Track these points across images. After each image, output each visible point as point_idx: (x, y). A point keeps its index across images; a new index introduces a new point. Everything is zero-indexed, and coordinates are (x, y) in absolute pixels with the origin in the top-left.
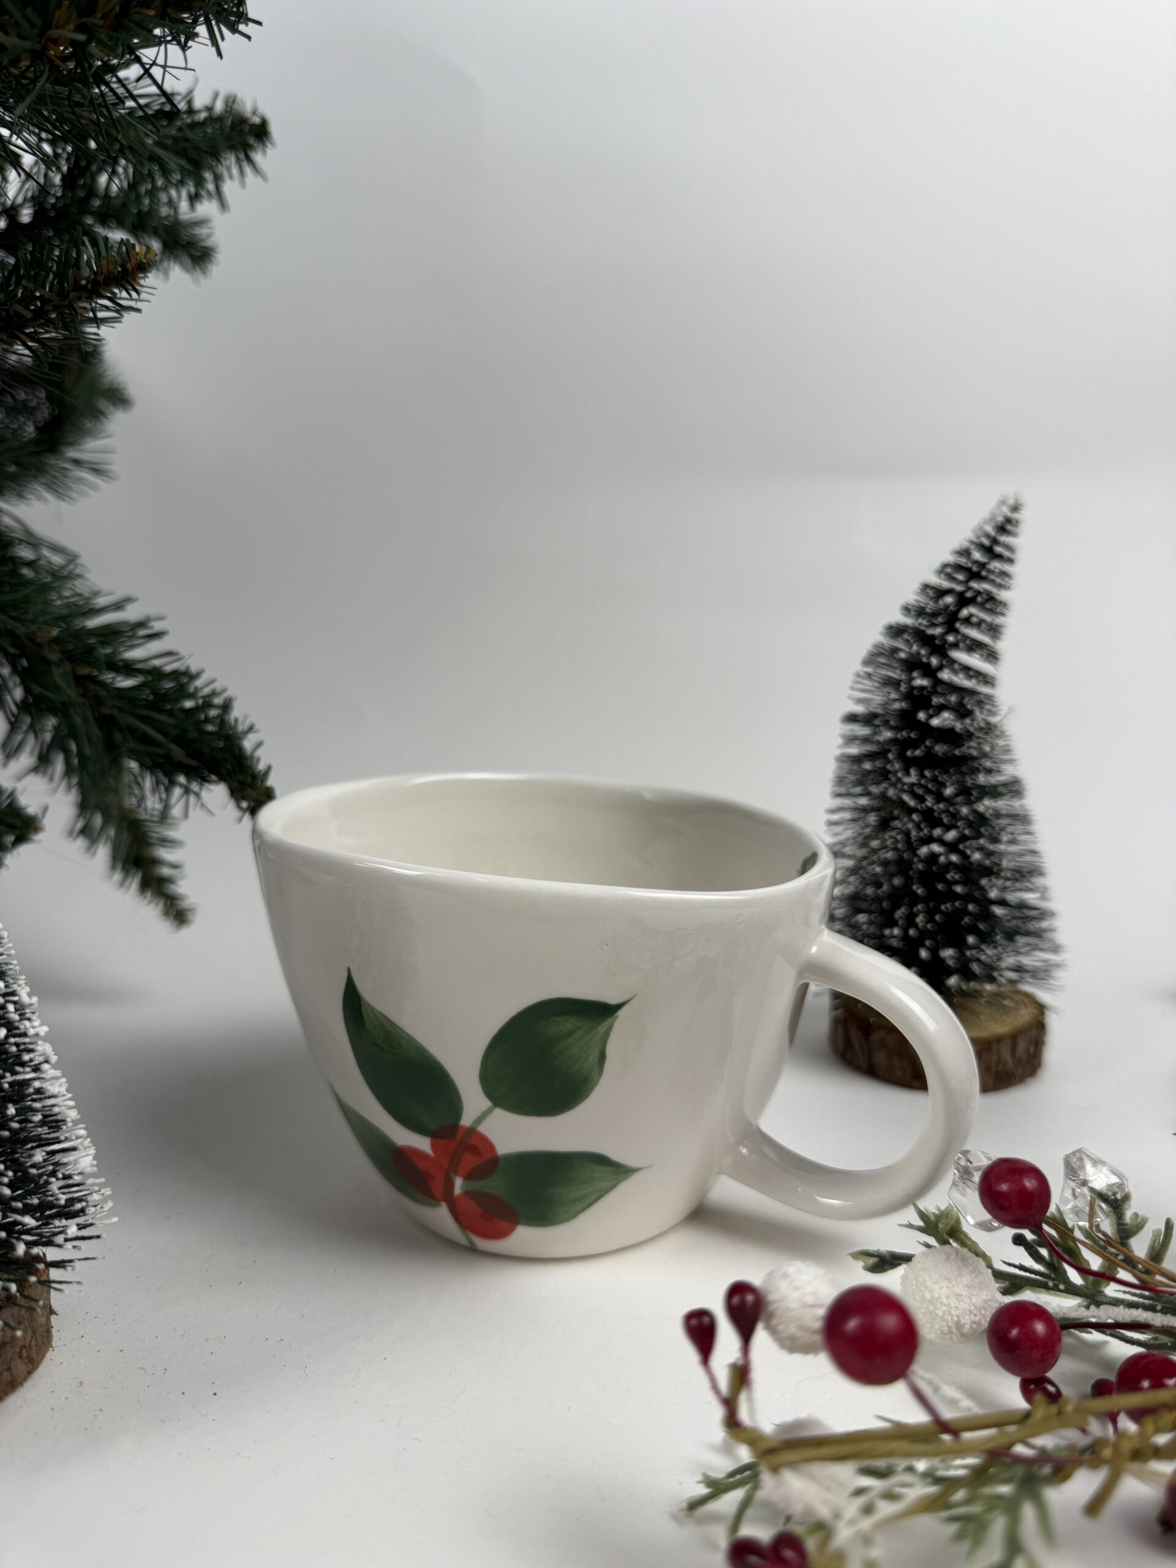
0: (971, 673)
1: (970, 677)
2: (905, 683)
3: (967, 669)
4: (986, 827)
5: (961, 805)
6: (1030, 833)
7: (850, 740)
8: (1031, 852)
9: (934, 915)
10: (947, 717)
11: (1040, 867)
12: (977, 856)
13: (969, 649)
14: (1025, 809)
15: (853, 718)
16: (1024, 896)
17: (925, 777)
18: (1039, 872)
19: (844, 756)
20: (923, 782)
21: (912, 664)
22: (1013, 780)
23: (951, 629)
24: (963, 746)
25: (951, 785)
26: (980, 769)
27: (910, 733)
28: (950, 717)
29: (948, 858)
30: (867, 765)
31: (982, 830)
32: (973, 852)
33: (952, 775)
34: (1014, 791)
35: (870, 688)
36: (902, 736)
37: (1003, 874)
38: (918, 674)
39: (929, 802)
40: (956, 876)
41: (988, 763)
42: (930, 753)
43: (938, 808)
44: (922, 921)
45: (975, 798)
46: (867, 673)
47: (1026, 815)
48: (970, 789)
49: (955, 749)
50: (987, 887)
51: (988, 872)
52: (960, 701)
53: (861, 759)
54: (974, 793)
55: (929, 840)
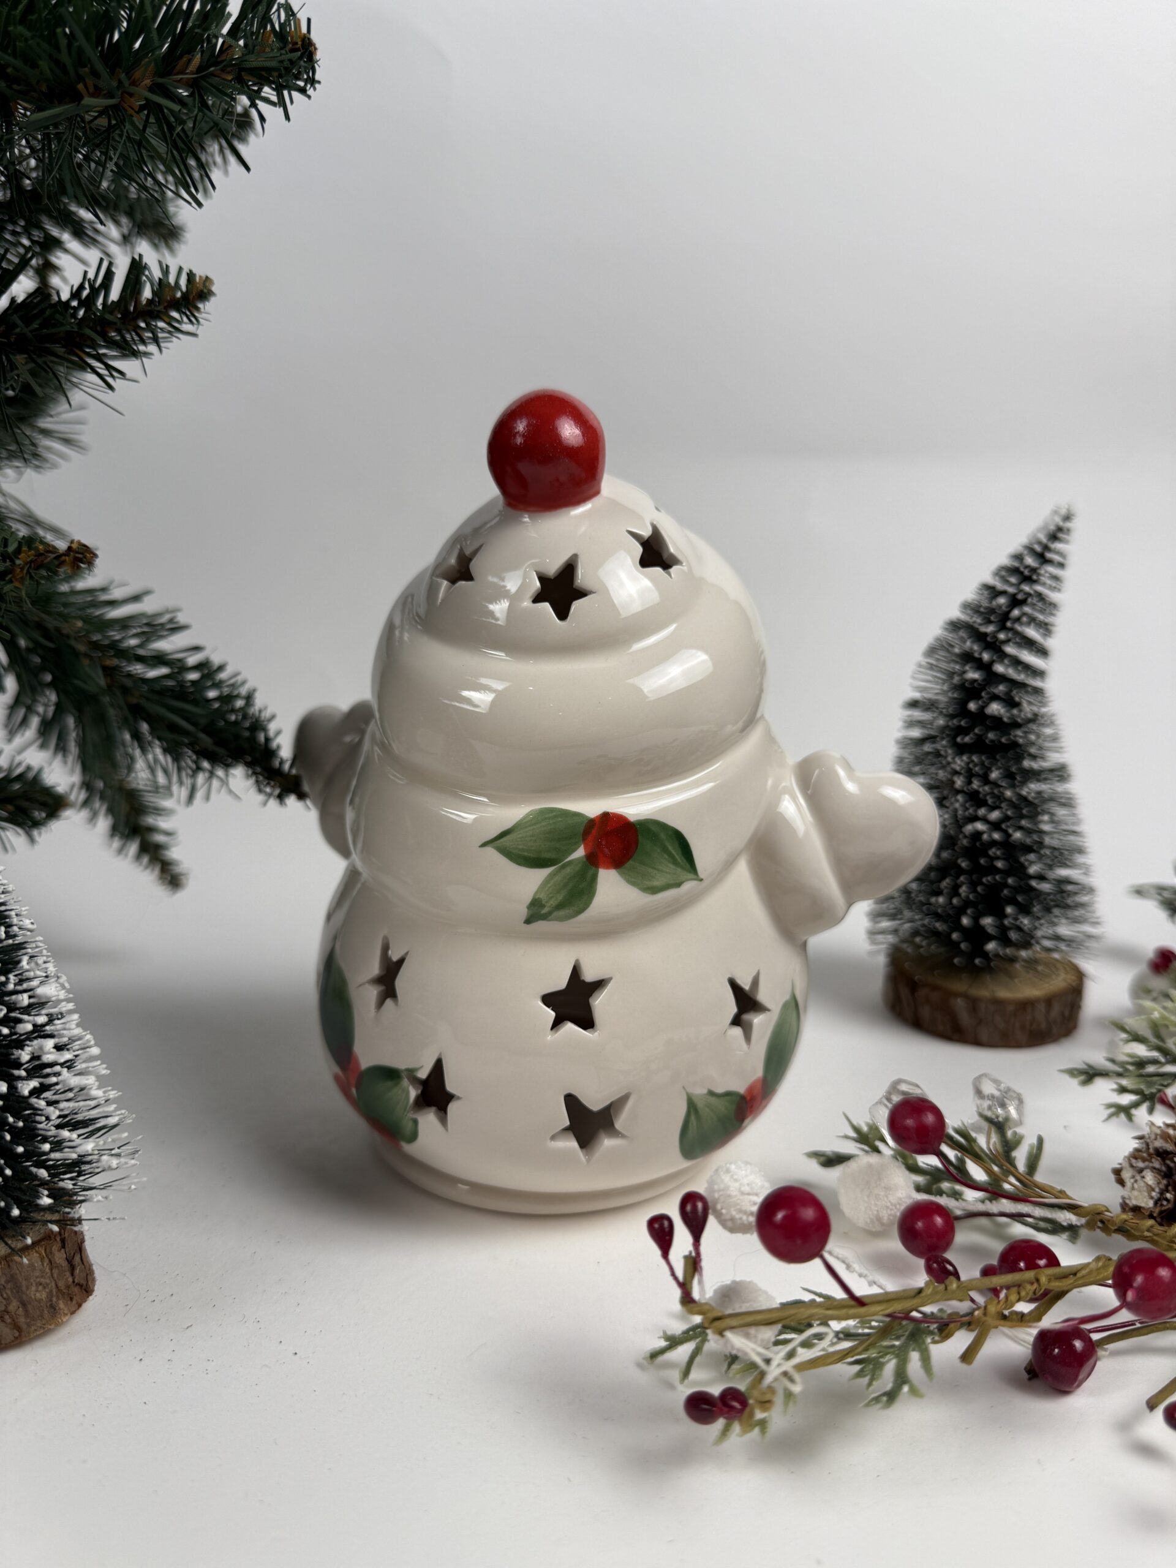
2: (959, 676)
3: (1017, 664)
4: (1029, 808)
5: (1006, 788)
6: (1074, 815)
7: (911, 724)
8: (1074, 833)
9: (977, 887)
10: (995, 708)
11: (1082, 846)
12: (1018, 835)
13: (1019, 645)
14: (1069, 793)
15: (913, 704)
16: (1063, 872)
17: (973, 761)
18: (1080, 851)
19: (905, 738)
20: (971, 766)
21: (967, 657)
22: (1059, 767)
23: (1003, 628)
24: (1010, 734)
25: (997, 769)
26: (1025, 755)
27: (960, 721)
28: (999, 707)
29: (990, 836)
30: (928, 747)
31: (1024, 812)
32: (1015, 831)
33: (998, 761)
34: (1059, 776)
35: (930, 678)
36: (953, 724)
37: (1042, 852)
38: (971, 668)
39: (976, 784)
40: (998, 853)
41: (1033, 750)
42: (980, 739)
43: (984, 790)
44: (964, 891)
45: (1020, 782)
46: (928, 663)
47: (1070, 799)
48: (1015, 773)
49: (1001, 737)
50: (1026, 864)
51: (1029, 849)
52: (1008, 693)
53: (922, 741)
54: (1018, 778)
55: (974, 819)
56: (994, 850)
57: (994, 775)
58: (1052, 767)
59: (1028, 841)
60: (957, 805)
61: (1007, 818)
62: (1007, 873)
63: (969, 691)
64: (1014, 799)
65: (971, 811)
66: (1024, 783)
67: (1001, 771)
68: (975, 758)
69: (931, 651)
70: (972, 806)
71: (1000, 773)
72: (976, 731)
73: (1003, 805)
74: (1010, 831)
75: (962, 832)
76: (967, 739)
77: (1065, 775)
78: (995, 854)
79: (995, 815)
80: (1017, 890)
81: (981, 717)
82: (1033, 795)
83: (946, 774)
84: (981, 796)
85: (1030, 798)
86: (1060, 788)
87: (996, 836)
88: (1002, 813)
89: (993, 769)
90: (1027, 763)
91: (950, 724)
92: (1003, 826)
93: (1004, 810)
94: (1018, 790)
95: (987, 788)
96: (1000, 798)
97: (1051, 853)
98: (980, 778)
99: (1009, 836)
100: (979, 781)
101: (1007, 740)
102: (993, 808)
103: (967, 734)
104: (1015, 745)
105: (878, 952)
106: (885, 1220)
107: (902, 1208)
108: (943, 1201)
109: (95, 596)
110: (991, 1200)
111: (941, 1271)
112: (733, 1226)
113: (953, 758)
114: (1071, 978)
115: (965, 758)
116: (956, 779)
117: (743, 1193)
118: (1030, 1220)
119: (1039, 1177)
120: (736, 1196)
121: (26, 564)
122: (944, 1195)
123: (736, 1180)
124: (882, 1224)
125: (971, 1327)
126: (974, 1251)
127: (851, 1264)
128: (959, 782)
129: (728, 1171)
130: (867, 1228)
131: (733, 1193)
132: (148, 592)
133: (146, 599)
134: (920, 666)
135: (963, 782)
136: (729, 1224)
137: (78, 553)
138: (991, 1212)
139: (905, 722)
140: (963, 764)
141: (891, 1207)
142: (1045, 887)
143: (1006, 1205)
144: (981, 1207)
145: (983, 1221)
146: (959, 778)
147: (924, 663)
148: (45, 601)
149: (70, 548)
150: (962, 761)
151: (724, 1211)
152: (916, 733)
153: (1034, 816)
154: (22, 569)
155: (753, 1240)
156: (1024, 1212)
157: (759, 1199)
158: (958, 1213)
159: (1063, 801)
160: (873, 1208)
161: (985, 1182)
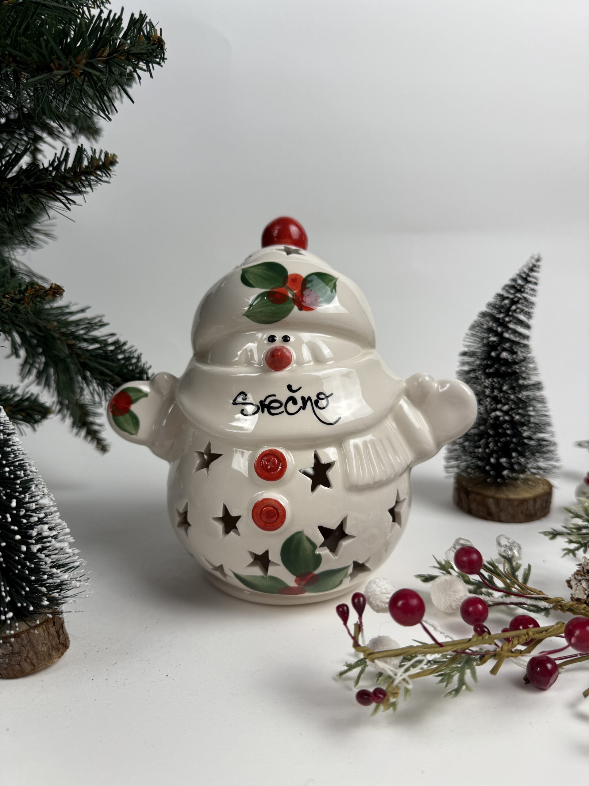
2: (486, 339)
3: (515, 333)
4: (523, 404)
5: (511, 394)
6: (545, 407)
7: (463, 363)
8: (546, 416)
9: (498, 443)
10: (504, 355)
11: (550, 422)
12: (517, 417)
13: (516, 324)
14: (543, 396)
15: (464, 354)
16: (541, 435)
17: (494, 381)
18: (549, 424)
19: (461, 371)
20: (493, 383)
21: (490, 330)
22: (537, 383)
23: (507, 315)
24: (512, 367)
25: (506, 385)
26: (520, 378)
27: (488, 362)
28: (507, 354)
29: (504, 418)
30: (472, 375)
31: (520, 406)
32: (516, 415)
33: (507, 381)
34: (537, 388)
35: (472, 341)
36: (484, 363)
37: (530, 425)
38: (492, 335)
39: (496, 393)
40: (508, 426)
41: (524, 375)
42: (497, 370)
43: (500, 395)
44: (492, 446)
45: (517, 391)
46: (471, 333)
47: (543, 399)
48: (515, 387)
49: (508, 369)
50: (522, 431)
51: (523, 424)
52: (511, 347)
53: (468, 372)
54: (517, 389)
55: (495, 410)
56: (506, 425)
57: (505, 388)
58: (534, 384)
59: (523, 420)
60: (487, 403)
61: (511, 409)
62: (512, 436)
63: (492, 347)
64: (515, 400)
65: (494, 406)
66: (520, 392)
67: (508, 386)
68: (495, 380)
69: (473, 327)
70: (494, 403)
71: (508, 387)
72: (496, 366)
73: (510, 403)
74: (514, 415)
75: (490, 416)
76: (491, 370)
77: (541, 387)
78: (506, 427)
79: (506, 408)
80: (517, 444)
81: (498, 359)
82: (524, 397)
83: (481, 388)
84: (499, 398)
85: (523, 399)
86: (538, 393)
87: (507, 418)
88: (509, 406)
89: (504, 385)
90: (521, 382)
91: (483, 363)
92: (510, 413)
93: (510, 405)
94: (517, 395)
95: (501, 394)
96: (508, 399)
97: (535, 426)
98: (498, 390)
99: (513, 418)
100: (497, 391)
101: (511, 370)
102: (505, 404)
103: (491, 368)
104: (515, 373)
105: (450, 477)
106: (454, 607)
107: (462, 601)
108: (482, 597)
109: (62, 310)
110: (506, 596)
111: (481, 631)
112: (378, 609)
113: (485, 380)
114: (546, 488)
115: (490, 380)
116: (486, 390)
117: (382, 593)
118: (525, 606)
119: (529, 585)
120: (379, 595)
121: (30, 295)
122: (483, 595)
123: (379, 587)
124: (453, 609)
125: (496, 657)
126: (498, 622)
127: (436, 627)
128: (488, 392)
129: (375, 582)
130: (446, 611)
131: (378, 593)
132: (88, 308)
133: (87, 311)
134: (467, 334)
135: (489, 391)
136: (376, 608)
137: (55, 289)
138: (506, 602)
139: (461, 362)
140: (489, 383)
141: (457, 601)
142: (532, 443)
143: (514, 599)
144: (501, 600)
145: (503, 607)
146: (487, 390)
147: (469, 334)
148: (39, 312)
149: (51, 287)
150: (489, 381)
151: (373, 602)
152: (466, 368)
153: (525, 408)
154: (28, 298)
155: (387, 617)
156: (522, 602)
157: (390, 596)
158: (490, 603)
159: (540, 400)
160: (448, 601)
161: (503, 588)
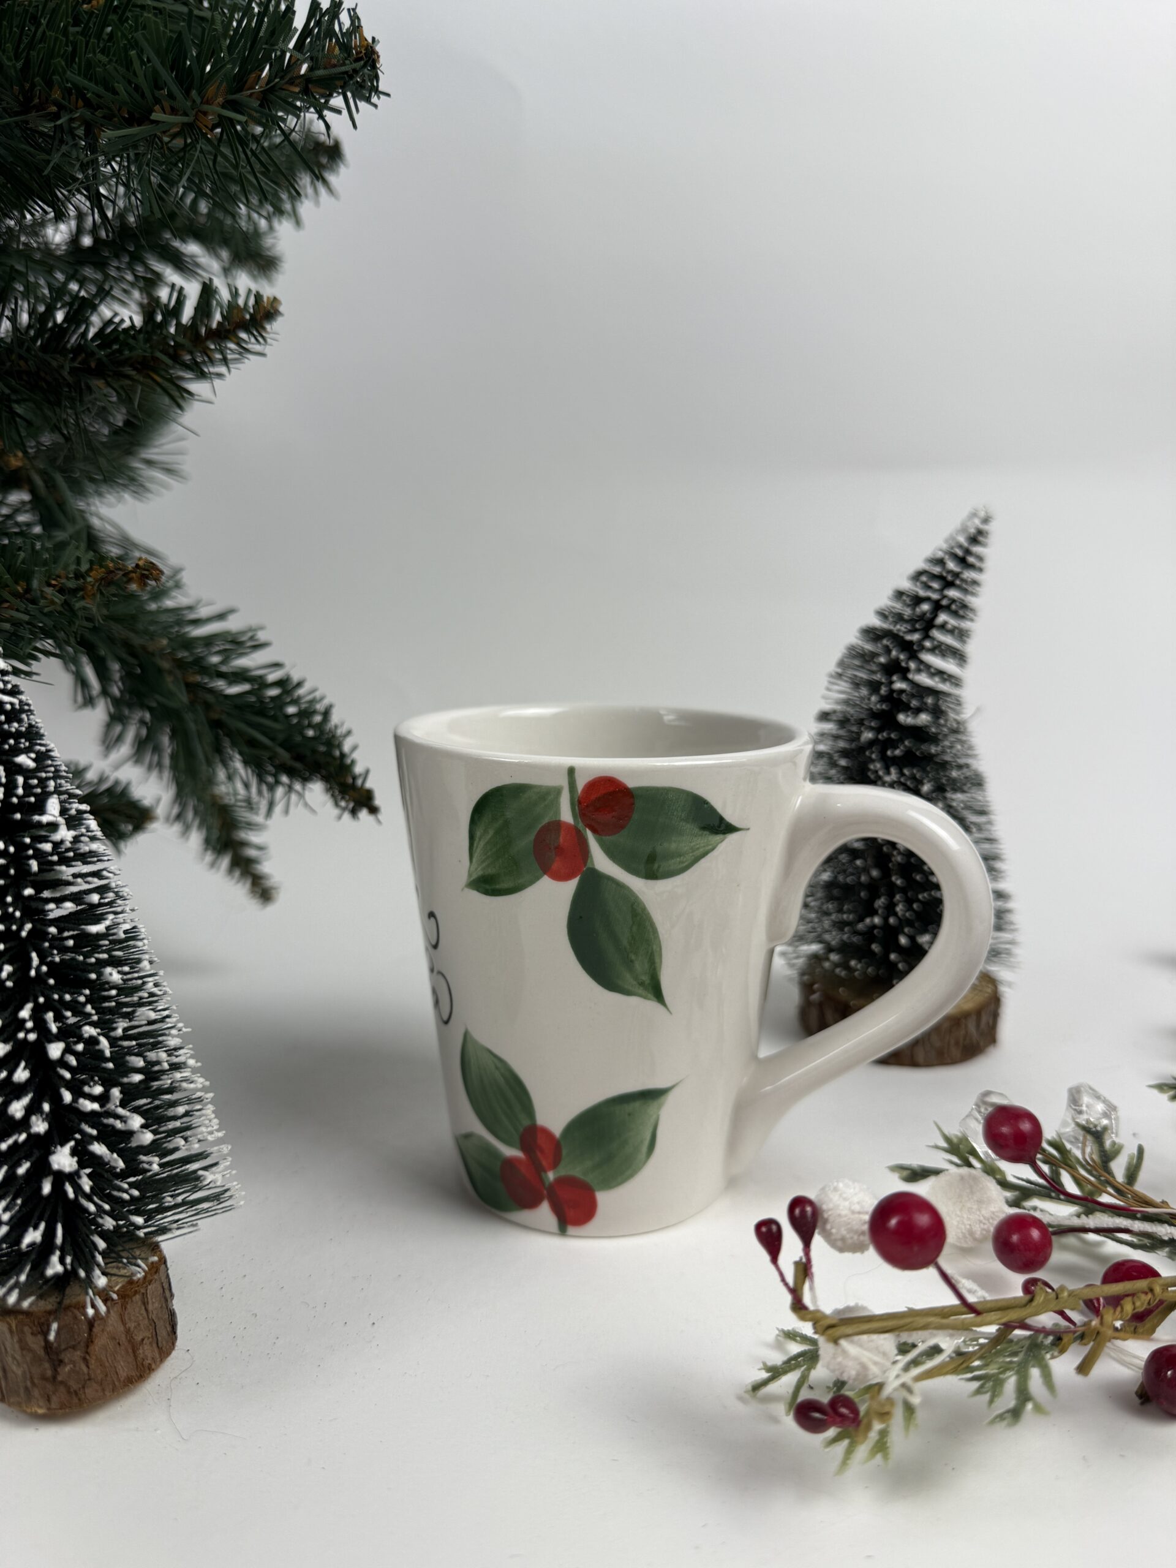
0: (945, 676)
1: (944, 680)
2: (886, 687)
3: (940, 673)
6: (991, 823)
7: (822, 736)
10: (923, 719)
14: (987, 803)
15: (826, 716)
20: (902, 780)
21: (894, 667)
22: (976, 775)
23: (927, 635)
24: (937, 745)
25: (928, 782)
26: (952, 765)
27: (889, 734)
28: (927, 718)
33: (929, 772)
34: (978, 784)
35: (843, 689)
36: (882, 737)
38: (898, 678)
41: (959, 760)
42: (909, 751)
45: (949, 793)
46: (844, 674)
47: (986, 807)
48: (945, 785)
49: (931, 748)
52: (936, 704)
54: (948, 789)
57: (926, 788)
58: (972, 776)
63: (897, 702)
67: (932, 783)
69: (846, 660)
71: (932, 786)
72: (907, 743)
76: (897, 752)
77: (982, 782)
81: (910, 728)
86: (981, 796)
89: (925, 781)
90: (955, 774)
91: (879, 736)
101: (935, 751)
103: (896, 747)
106: (980, 1235)
107: (996, 1222)
109: (180, 614)
110: (1086, 1214)
112: (844, 1245)
113: (885, 772)
118: (1125, 1236)
119: (1140, 1188)
121: (96, 580)
123: (845, 1199)
124: (975, 1239)
125: (1083, 1342)
126: (1073, 1271)
129: (837, 1189)
130: (958, 1244)
131: (845, 1211)
132: (232, 611)
133: (230, 617)
134: (833, 676)
137: (145, 569)
138: (1087, 1226)
139: (817, 734)
140: (895, 778)
141: (984, 1221)
143: (1099, 1219)
144: (1076, 1222)
147: (837, 674)
149: (137, 566)
154: (93, 586)
156: (1123, 1227)
158: (1055, 1227)
159: (980, 809)
160: (968, 1224)
